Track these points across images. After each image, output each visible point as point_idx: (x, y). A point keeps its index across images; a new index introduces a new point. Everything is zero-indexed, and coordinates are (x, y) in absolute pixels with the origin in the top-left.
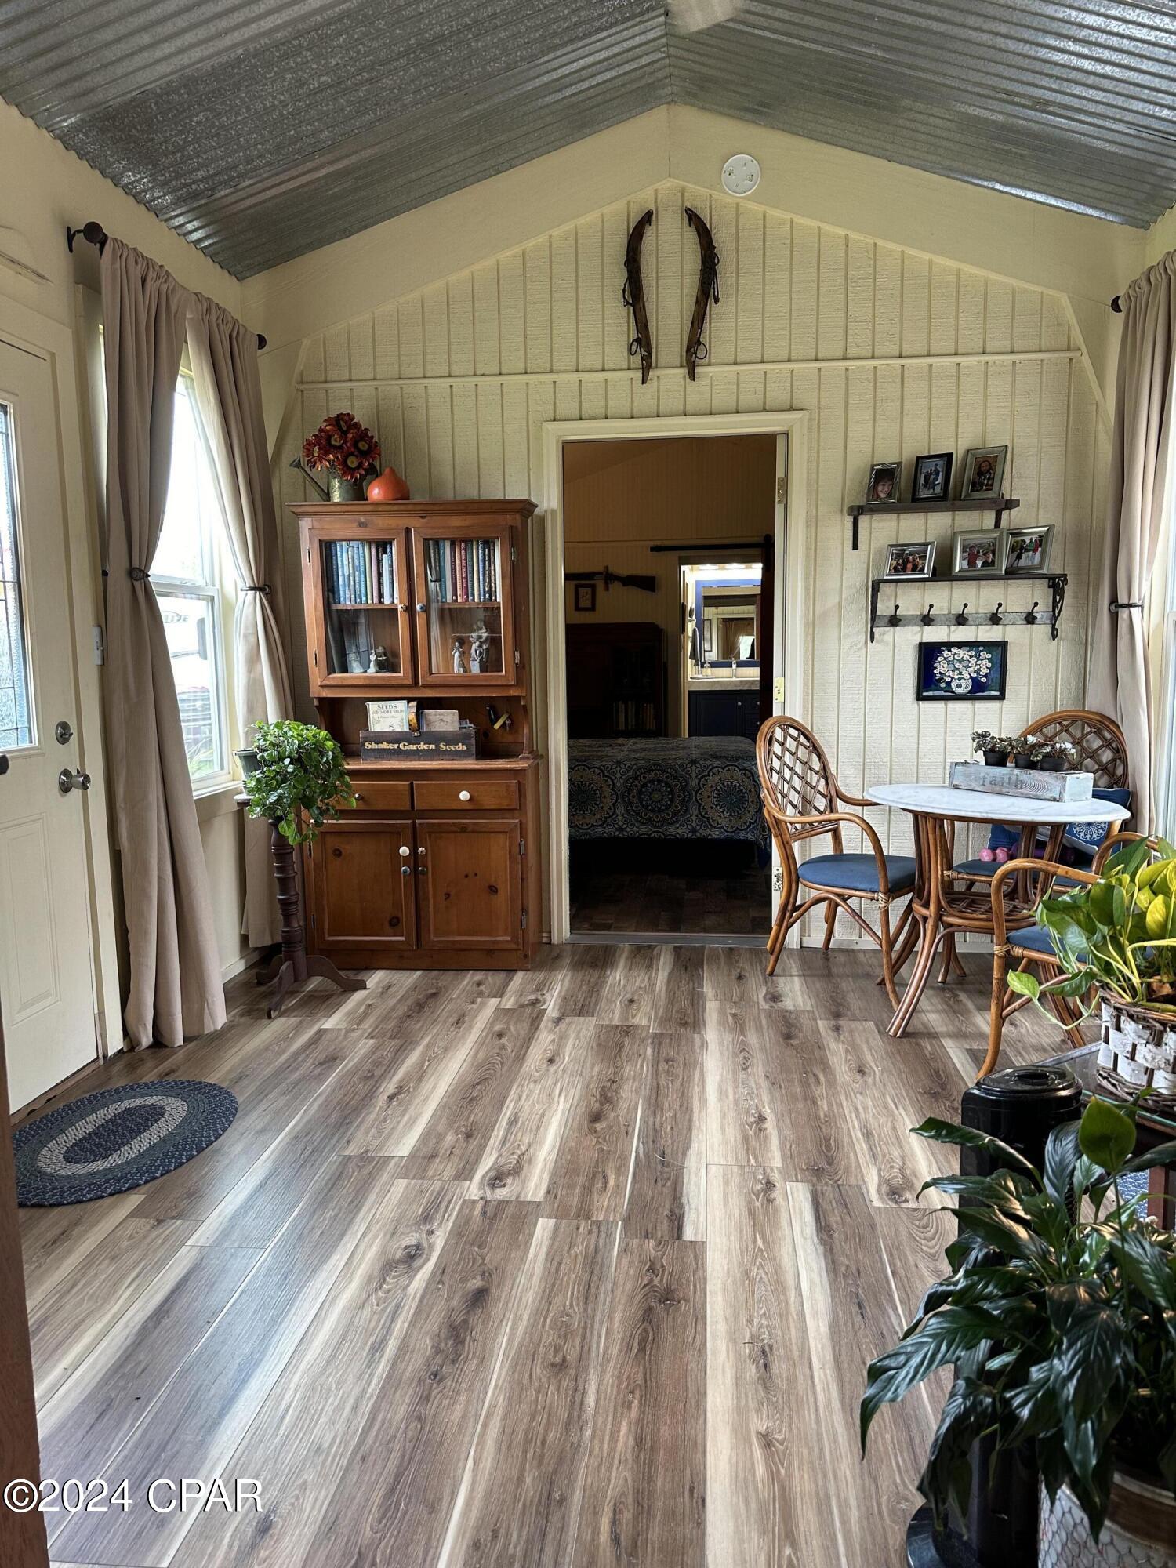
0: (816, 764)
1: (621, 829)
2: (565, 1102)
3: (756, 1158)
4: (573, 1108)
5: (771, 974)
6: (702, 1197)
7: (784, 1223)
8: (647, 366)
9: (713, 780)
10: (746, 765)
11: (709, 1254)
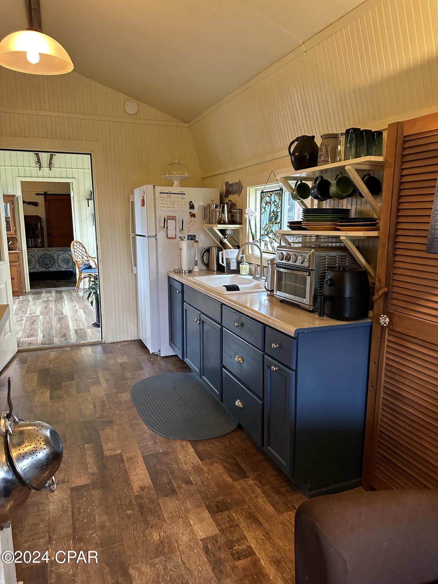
0: (84, 250)
1: (38, 270)
5: (77, 292)
8: (40, 167)
9: (61, 257)
10: (69, 253)
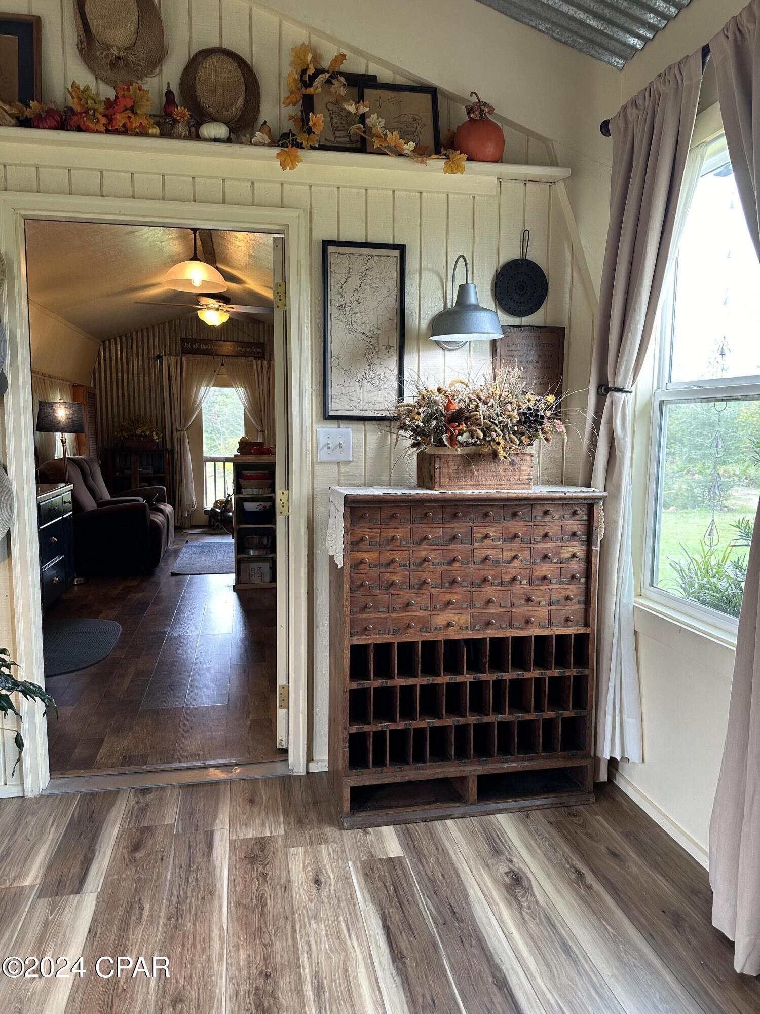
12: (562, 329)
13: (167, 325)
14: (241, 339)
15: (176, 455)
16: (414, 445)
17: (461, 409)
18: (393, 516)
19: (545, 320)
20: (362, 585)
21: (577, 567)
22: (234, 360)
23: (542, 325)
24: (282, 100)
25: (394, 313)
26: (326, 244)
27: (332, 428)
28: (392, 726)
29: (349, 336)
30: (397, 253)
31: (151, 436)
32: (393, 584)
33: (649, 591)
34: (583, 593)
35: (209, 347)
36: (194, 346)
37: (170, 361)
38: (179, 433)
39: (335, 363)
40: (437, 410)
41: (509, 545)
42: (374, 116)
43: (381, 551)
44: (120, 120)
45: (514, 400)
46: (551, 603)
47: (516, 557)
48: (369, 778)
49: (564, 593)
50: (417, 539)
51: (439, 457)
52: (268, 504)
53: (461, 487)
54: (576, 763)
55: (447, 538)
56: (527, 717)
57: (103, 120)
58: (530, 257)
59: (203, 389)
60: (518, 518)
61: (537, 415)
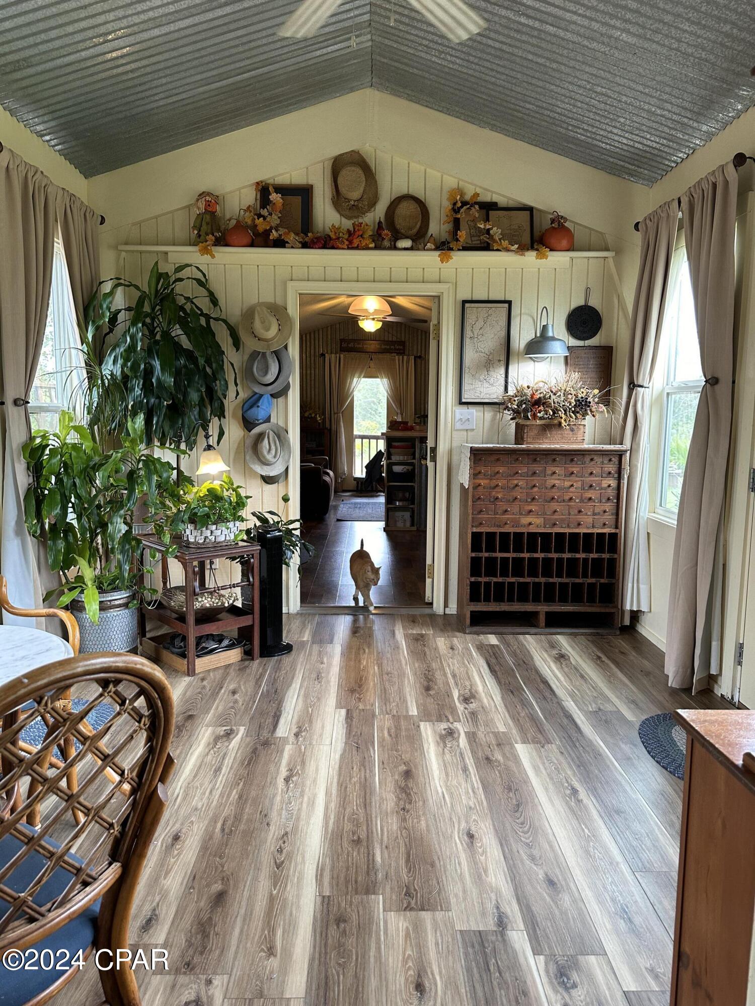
2: (436, 787)
3: (300, 749)
4: (427, 781)
6: (335, 727)
7: (296, 717)
11: (334, 704)
12: (612, 347)
13: (329, 328)
14: (386, 339)
15: (333, 432)
16: (512, 419)
17: (540, 398)
18: (498, 460)
19: (600, 341)
20: (479, 498)
21: (611, 493)
22: (381, 356)
23: (598, 345)
24: (442, 222)
25: (503, 341)
26: (464, 302)
27: (464, 410)
28: (495, 580)
29: (476, 355)
30: (506, 305)
31: (315, 418)
32: (497, 498)
33: (659, 510)
34: (615, 509)
35: (361, 346)
36: (350, 346)
37: (331, 358)
38: (336, 416)
39: (467, 371)
40: (526, 399)
41: (568, 478)
42: (495, 229)
43: (491, 479)
44: (356, 242)
45: (573, 392)
46: (594, 514)
47: (572, 486)
48: (481, 607)
49: (602, 508)
50: (512, 474)
51: (527, 426)
52: (410, 468)
53: (540, 444)
54: (607, 610)
55: (530, 473)
56: (577, 581)
57: (347, 243)
58: (591, 303)
59: (355, 380)
60: (574, 463)
61: (586, 402)
